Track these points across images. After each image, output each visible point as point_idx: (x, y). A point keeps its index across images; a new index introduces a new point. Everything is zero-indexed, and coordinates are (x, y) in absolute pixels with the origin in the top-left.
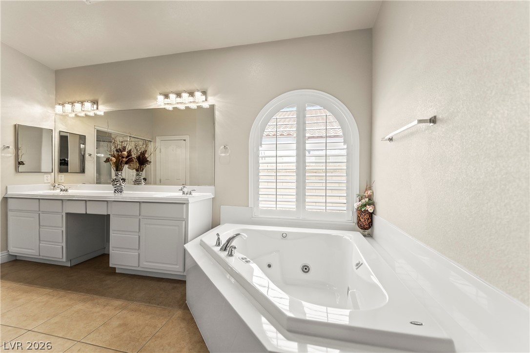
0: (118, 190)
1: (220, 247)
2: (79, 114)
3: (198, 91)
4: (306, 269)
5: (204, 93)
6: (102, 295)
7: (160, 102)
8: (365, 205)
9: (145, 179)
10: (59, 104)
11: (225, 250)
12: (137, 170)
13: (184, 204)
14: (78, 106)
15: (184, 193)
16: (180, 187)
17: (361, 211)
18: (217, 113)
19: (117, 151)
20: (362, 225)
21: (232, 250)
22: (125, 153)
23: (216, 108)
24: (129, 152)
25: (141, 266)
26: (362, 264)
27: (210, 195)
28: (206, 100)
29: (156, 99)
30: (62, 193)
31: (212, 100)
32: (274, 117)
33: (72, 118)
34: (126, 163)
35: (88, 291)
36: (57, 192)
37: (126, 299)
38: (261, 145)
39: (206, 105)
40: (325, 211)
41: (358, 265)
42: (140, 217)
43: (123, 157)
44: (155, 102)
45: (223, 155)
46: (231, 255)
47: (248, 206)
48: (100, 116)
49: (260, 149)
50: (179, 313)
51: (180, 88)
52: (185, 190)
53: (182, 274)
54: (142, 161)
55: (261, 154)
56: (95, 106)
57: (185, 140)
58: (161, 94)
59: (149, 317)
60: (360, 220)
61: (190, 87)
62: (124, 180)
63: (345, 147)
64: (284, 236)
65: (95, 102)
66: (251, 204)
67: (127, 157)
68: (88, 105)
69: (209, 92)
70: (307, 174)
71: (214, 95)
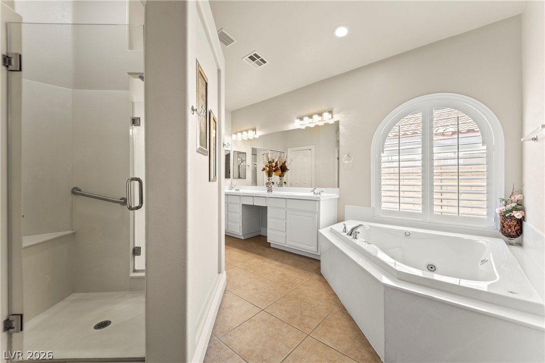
0: (270, 190)
1: (346, 234)
2: (245, 139)
3: (325, 111)
4: (432, 268)
5: (331, 112)
6: (267, 257)
7: (297, 124)
8: (511, 211)
9: (285, 183)
10: (234, 134)
11: (350, 235)
12: (280, 176)
13: (317, 201)
14: (245, 133)
15: (314, 193)
16: (312, 189)
17: (505, 217)
18: (341, 127)
19: (269, 162)
20: (507, 232)
21: (356, 235)
22: (274, 164)
23: (341, 123)
24: (276, 163)
25: (287, 243)
26: (487, 261)
27: (336, 196)
28: (332, 118)
29: (293, 122)
30: (236, 192)
31: (337, 117)
32: (396, 125)
33: (240, 141)
34: (275, 171)
35: (259, 254)
36: (233, 191)
37: (281, 262)
38: (383, 151)
39: (332, 122)
40: (457, 215)
41: (483, 262)
42: (287, 209)
43: (273, 167)
44: (293, 125)
45: (346, 162)
46: (356, 238)
47: (370, 206)
48: (256, 138)
49: (382, 155)
50: (316, 277)
51: (311, 111)
52: (316, 191)
53: (316, 254)
54: (284, 169)
55: (383, 159)
56: (254, 132)
57: (310, 150)
58: (297, 118)
59: (297, 274)
60: (504, 227)
61: (319, 109)
62: (273, 183)
63: (485, 147)
64: (407, 235)
65: (254, 130)
66: (373, 204)
67: (275, 167)
68: (251, 132)
69: (334, 111)
70: (434, 177)
71: (339, 112)
